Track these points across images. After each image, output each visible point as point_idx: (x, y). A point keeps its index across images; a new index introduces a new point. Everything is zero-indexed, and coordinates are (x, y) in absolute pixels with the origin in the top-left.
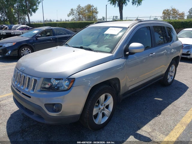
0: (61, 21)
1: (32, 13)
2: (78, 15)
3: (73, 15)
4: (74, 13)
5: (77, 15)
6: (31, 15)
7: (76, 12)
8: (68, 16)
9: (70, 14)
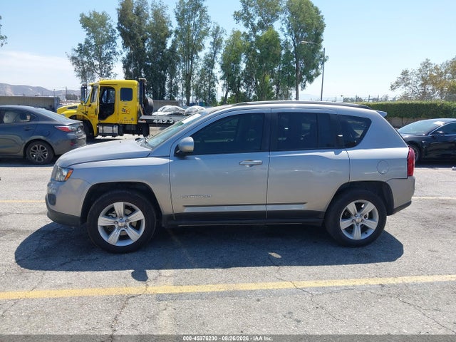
0: (386, 100)
1: (307, 82)
2: (422, 85)
3: (406, 85)
4: (411, 81)
5: (418, 85)
6: (304, 87)
7: (415, 78)
8: (393, 88)
9: (398, 84)
